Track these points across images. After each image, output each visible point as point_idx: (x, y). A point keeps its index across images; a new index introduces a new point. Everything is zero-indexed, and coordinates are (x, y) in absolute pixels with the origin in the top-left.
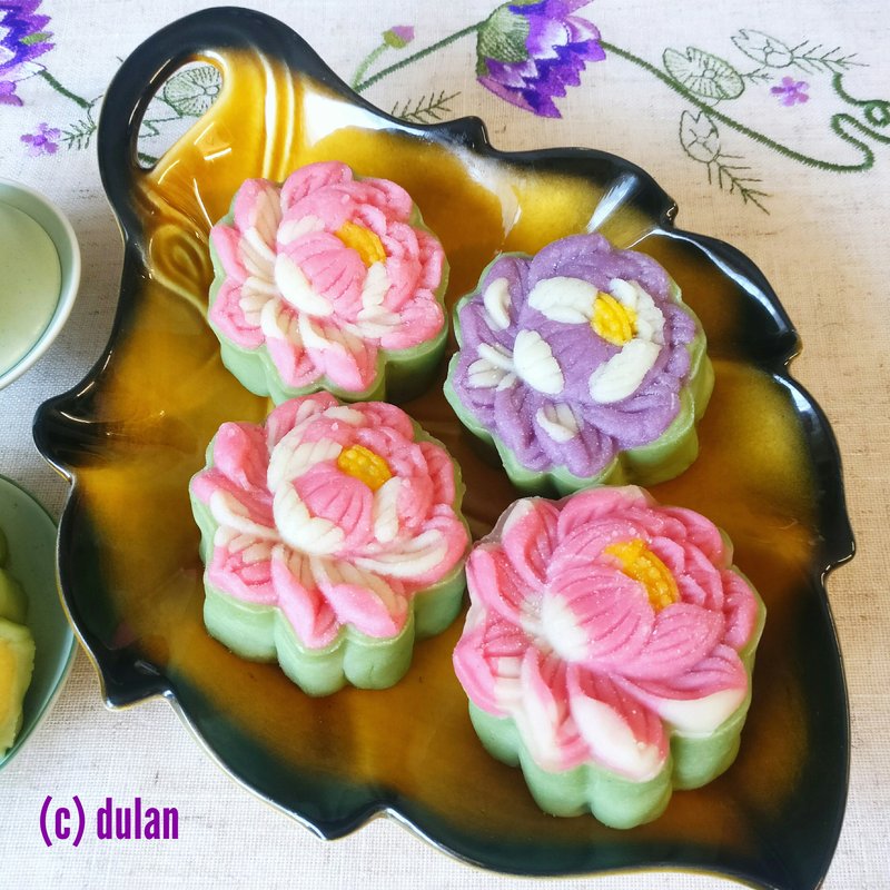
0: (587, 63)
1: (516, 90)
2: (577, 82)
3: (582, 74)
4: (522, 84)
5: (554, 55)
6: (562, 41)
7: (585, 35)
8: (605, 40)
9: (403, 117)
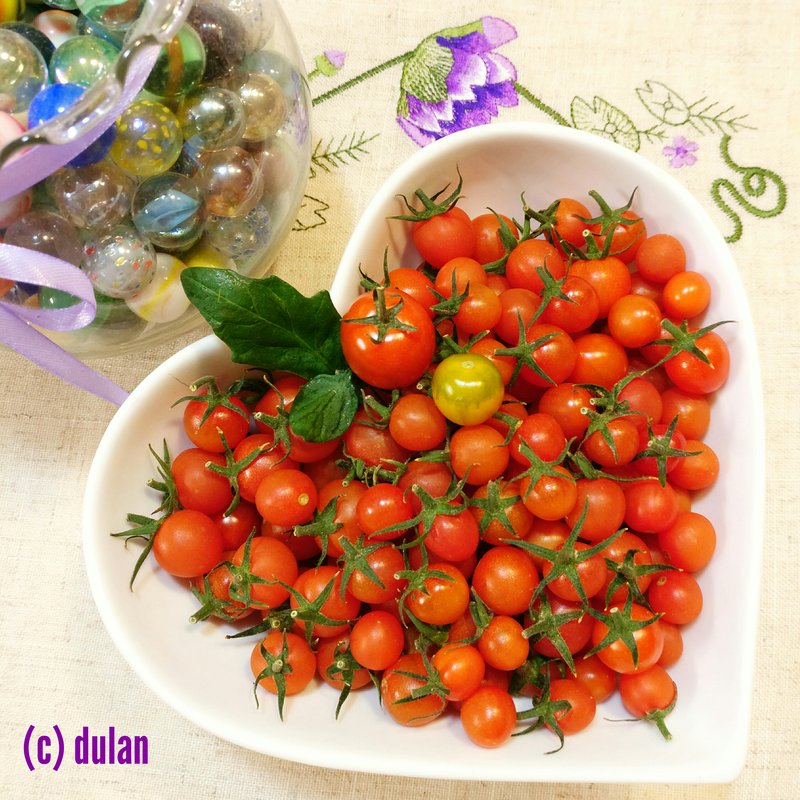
0: (500, 108)
1: (430, 134)
4: (436, 129)
5: (471, 96)
6: (481, 81)
7: (503, 75)
8: (521, 82)
9: (325, 156)
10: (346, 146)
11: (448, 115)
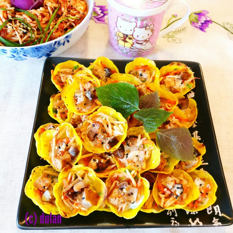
0: (209, 24)
1: (198, 27)
2: (208, 27)
3: (209, 26)
4: (199, 26)
5: (204, 22)
6: (205, 20)
7: (208, 19)
8: (212, 20)
9: (178, 31)
10: (182, 29)
11: (200, 25)
